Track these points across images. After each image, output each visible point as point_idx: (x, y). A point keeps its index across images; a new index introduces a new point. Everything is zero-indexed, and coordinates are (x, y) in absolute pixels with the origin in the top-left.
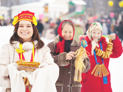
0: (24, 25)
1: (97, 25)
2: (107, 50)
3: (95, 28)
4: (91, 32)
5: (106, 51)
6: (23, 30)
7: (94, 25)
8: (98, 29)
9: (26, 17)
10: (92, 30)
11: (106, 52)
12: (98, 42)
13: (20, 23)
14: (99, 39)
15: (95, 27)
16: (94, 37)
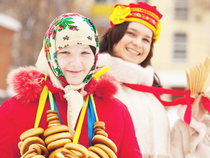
0: (139, 32)
6: (134, 43)
9: (147, 18)
13: (131, 26)
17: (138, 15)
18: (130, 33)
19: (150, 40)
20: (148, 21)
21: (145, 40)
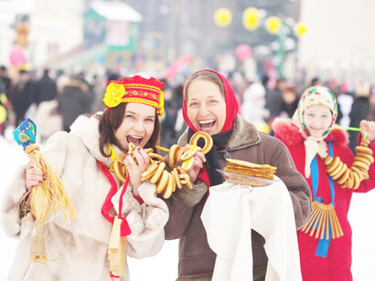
1: (317, 93)
2: (357, 167)
3: (312, 103)
4: (303, 113)
5: (354, 168)
7: (310, 93)
8: (321, 104)
10: (305, 108)
11: (353, 171)
12: (325, 140)
14: (326, 132)
15: (312, 100)
16: (312, 128)
17: (135, 93)
18: (129, 116)
19: (154, 119)
20: (147, 98)
21: (147, 120)
